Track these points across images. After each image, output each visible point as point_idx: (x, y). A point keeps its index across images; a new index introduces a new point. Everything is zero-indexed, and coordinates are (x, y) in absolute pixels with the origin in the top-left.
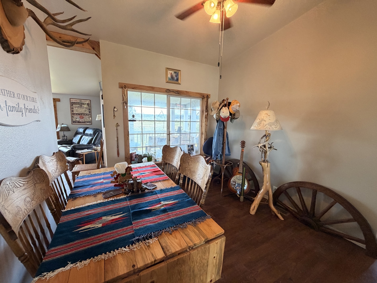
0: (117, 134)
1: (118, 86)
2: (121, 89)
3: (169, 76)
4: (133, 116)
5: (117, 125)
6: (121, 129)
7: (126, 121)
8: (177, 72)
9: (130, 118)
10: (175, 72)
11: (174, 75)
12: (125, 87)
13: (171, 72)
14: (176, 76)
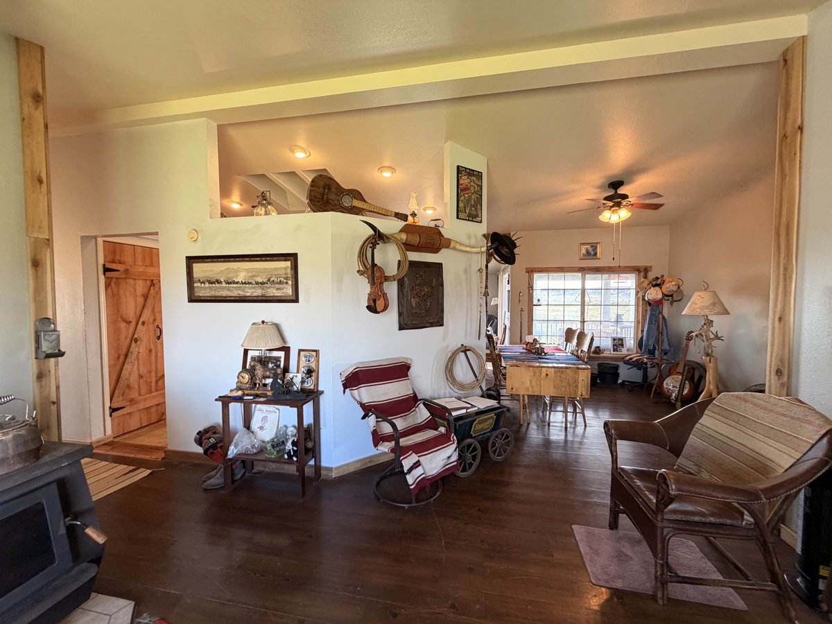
0: (521, 319)
1: (524, 271)
2: (527, 274)
3: (584, 251)
4: (539, 300)
5: (522, 310)
6: (525, 313)
7: (531, 305)
8: (594, 246)
9: (535, 302)
10: (592, 246)
11: (591, 250)
12: (532, 272)
13: (586, 247)
14: (593, 250)
